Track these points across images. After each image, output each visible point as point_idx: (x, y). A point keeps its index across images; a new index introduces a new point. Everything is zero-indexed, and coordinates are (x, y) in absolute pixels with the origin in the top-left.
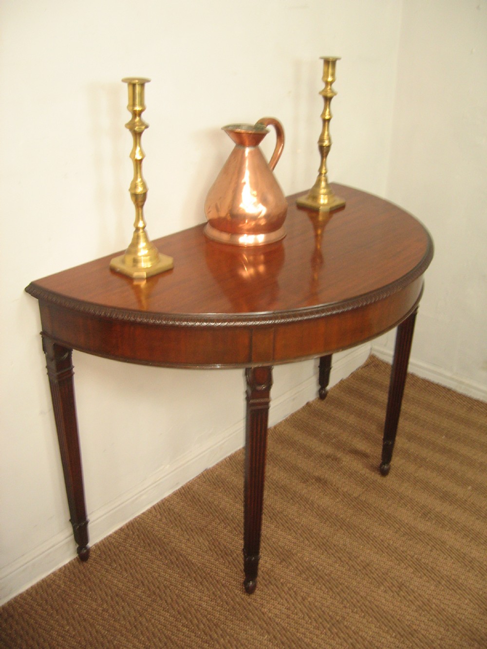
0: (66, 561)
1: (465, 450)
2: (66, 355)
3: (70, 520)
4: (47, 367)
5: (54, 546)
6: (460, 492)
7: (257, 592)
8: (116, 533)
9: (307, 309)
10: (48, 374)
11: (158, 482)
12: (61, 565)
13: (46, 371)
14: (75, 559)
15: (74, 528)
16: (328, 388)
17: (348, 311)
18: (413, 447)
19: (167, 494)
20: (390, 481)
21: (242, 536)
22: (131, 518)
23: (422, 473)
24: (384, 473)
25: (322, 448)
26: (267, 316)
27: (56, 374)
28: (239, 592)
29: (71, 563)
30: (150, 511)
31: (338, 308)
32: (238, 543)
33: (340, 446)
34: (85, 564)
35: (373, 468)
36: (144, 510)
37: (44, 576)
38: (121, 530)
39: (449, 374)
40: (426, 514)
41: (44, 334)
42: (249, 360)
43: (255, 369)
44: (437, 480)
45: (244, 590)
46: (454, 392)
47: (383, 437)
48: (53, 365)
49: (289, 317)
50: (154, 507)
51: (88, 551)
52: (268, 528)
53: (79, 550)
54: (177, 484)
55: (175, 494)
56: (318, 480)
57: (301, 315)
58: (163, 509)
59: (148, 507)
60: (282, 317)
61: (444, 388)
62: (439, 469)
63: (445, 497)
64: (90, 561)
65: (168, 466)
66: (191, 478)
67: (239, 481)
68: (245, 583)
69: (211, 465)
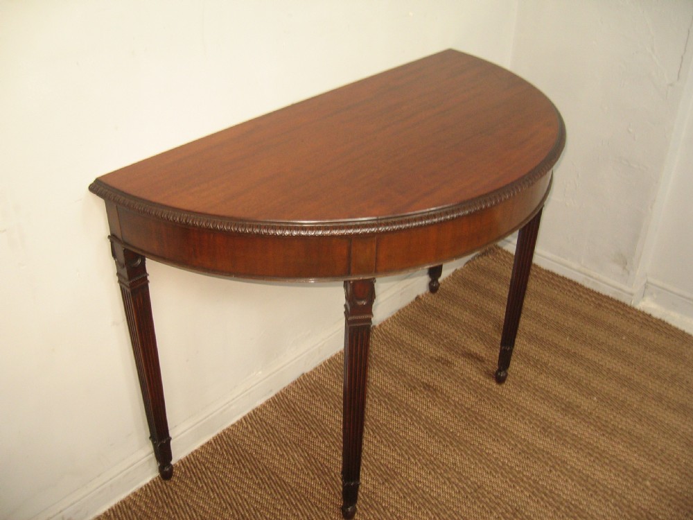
0: (148, 480)
1: (591, 354)
2: (139, 262)
3: (150, 438)
4: (118, 274)
5: (133, 465)
6: (585, 404)
8: (202, 447)
9: (416, 214)
10: (120, 282)
11: (249, 391)
12: (142, 484)
13: (117, 278)
14: (156, 478)
15: (155, 445)
16: (440, 280)
17: (464, 216)
18: (533, 350)
19: (259, 402)
20: (507, 389)
21: (340, 452)
22: (219, 431)
23: (542, 381)
24: (500, 380)
25: (432, 350)
26: (369, 222)
27: (128, 283)
29: (153, 482)
30: (240, 422)
31: (453, 212)
32: (336, 461)
33: (452, 347)
34: (168, 483)
35: (488, 374)
36: (234, 421)
37: (123, 496)
38: (209, 443)
39: (575, 266)
40: (546, 428)
41: (113, 238)
42: (348, 273)
43: (355, 281)
44: (559, 389)
45: (342, 516)
46: (581, 286)
47: (500, 339)
48: (124, 272)
49: (394, 223)
51: (171, 468)
52: (370, 443)
53: (161, 469)
54: (271, 391)
55: (268, 402)
56: (427, 386)
57: (409, 221)
58: (255, 420)
59: (239, 417)
60: (387, 224)
61: (570, 281)
62: (563, 376)
63: (568, 409)
64: (174, 479)
65: (260, 373)
67: (339, 389)
68: (343, 509)
69: (308, 369)
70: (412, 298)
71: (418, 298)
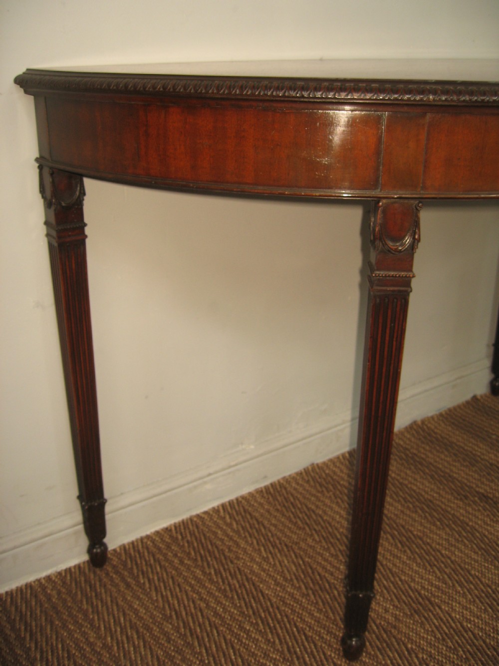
0: (72, 563)
3: (78, 497)
4: (47, 223)
7: (364, 658)
8: (157, 533)
10: (48, 235)
12: (62, 567)
13: (45, 231)
14: (84, 563)
15: (83, 508)
19: (245, 491)
22: (185, 516)
25: (492, 455)
28: (334, 654)
29: (78, 567)
30: (216, 510)
34: (98, 571)
36: (207, 507)
38: (167, 530)
45: (341, 654)
50: (223, 506)
51: (104, 549)
53: (91, 550)
54: (265, 477)
55: (260, 491)
56: (484, 497)
58: (237, 509)
59: (216, 504)
64: (108, 568)
65: (252, 447)
66: (287, 474)
69: (321, 458)
70: (468, 397)
71: (475, 398)
